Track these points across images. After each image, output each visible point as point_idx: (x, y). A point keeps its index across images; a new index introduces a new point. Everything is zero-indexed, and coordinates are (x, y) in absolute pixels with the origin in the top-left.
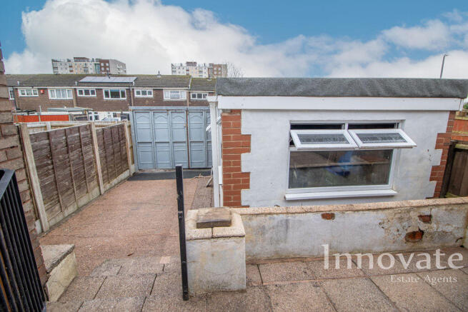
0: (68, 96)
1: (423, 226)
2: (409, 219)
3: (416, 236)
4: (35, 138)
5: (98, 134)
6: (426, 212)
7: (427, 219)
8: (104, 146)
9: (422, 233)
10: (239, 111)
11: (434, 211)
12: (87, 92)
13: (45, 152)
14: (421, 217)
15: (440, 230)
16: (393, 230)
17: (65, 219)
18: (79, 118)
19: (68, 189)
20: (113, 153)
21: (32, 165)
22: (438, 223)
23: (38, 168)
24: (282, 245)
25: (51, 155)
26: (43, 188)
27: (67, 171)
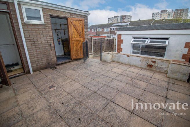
0: (108, 31)
1: (152, 64)
2: (148, 61)
3: (150, 66)
4: (94, 40)
5: (106, 40)
6: (154, 60)
7: (154, 62)
8: (107, 44)
9: (152, 66)
10: (121, 34)
11: (156, 61)
12: (113, 29)
13: (95, 42)
14: (152, 61)
15: (158, 66)
16: (144, 63)
17: (96, 57)
18: (109, 37)
19: (98, 51)
20: (109, 46)
21: (92, 44)
22: (158, 64)
23: (93, 45)
24: (119, 60)
25: (96, 44)
26: (94, 49)
27: (98, 47)
